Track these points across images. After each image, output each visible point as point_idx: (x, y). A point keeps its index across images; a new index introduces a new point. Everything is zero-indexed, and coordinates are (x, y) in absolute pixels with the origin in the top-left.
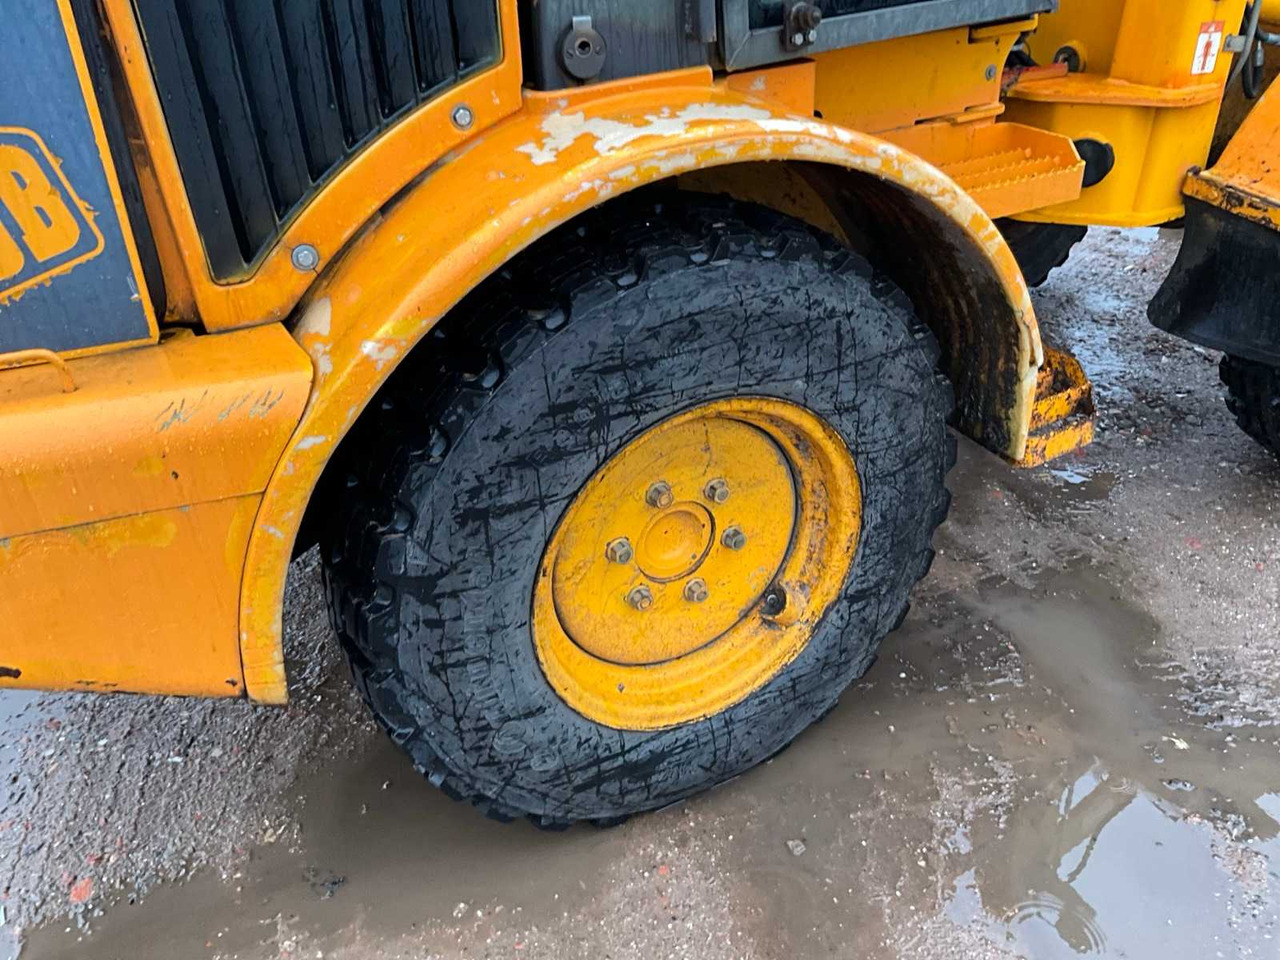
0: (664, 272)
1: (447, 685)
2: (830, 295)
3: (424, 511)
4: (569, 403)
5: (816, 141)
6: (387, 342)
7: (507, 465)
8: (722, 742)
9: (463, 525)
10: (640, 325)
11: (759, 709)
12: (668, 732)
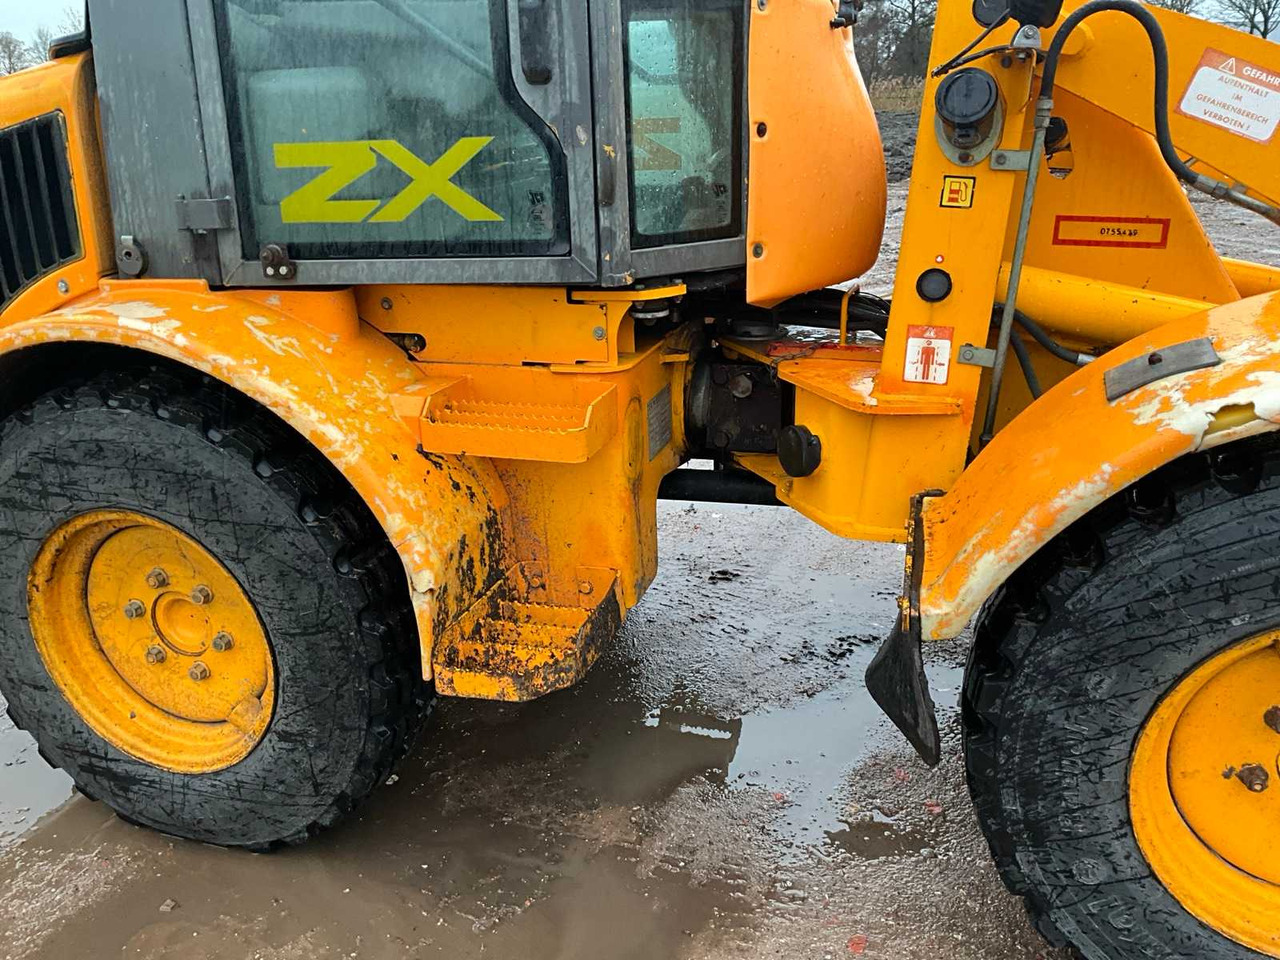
0: (87, 406)
2: (208, 460)
4: (25, 474)
5: (154, 339)
8: (178, 798)
10: (67, 437)
11: (210, 790)
12: (141, 764)
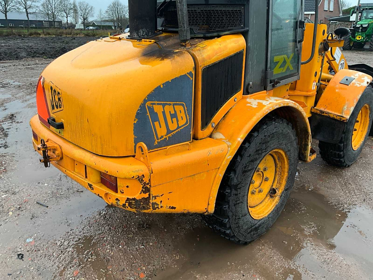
1: (236, 208)
2: (288, 129)
3: (237, 172)
4: (258, 150)
6: (242, 138)
7: (250, 162)
8: (268, 222)
9: (243, 174)
10: (267, 135)
11: (273, 215)
12: (261, 220)
